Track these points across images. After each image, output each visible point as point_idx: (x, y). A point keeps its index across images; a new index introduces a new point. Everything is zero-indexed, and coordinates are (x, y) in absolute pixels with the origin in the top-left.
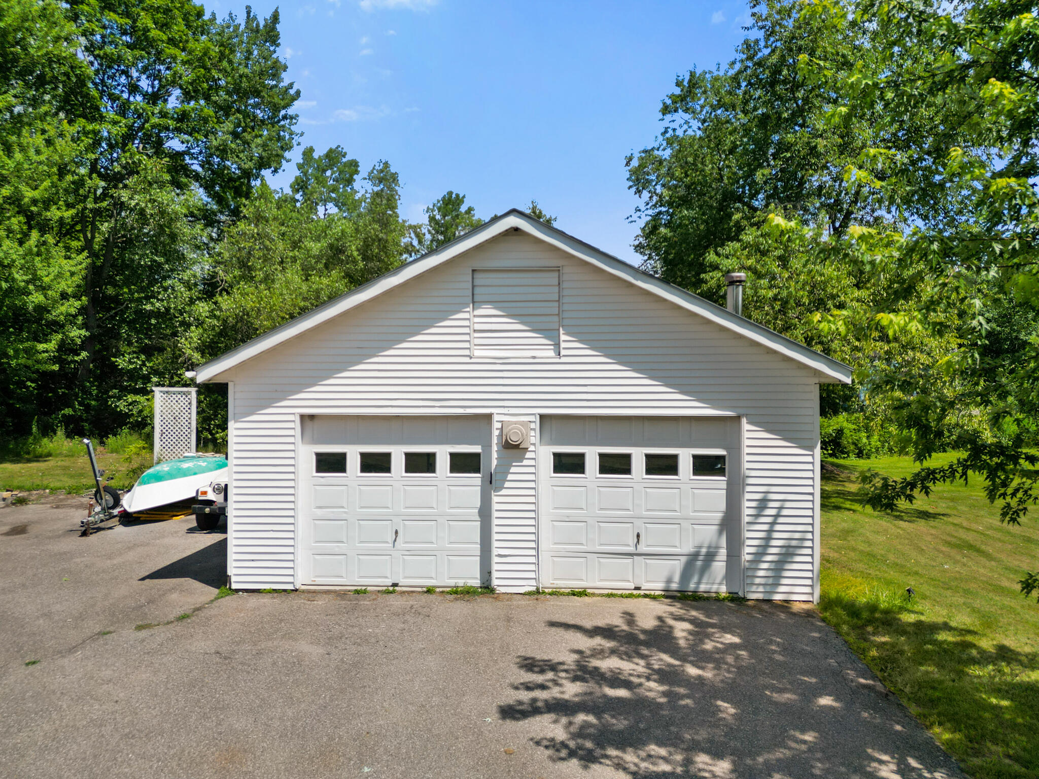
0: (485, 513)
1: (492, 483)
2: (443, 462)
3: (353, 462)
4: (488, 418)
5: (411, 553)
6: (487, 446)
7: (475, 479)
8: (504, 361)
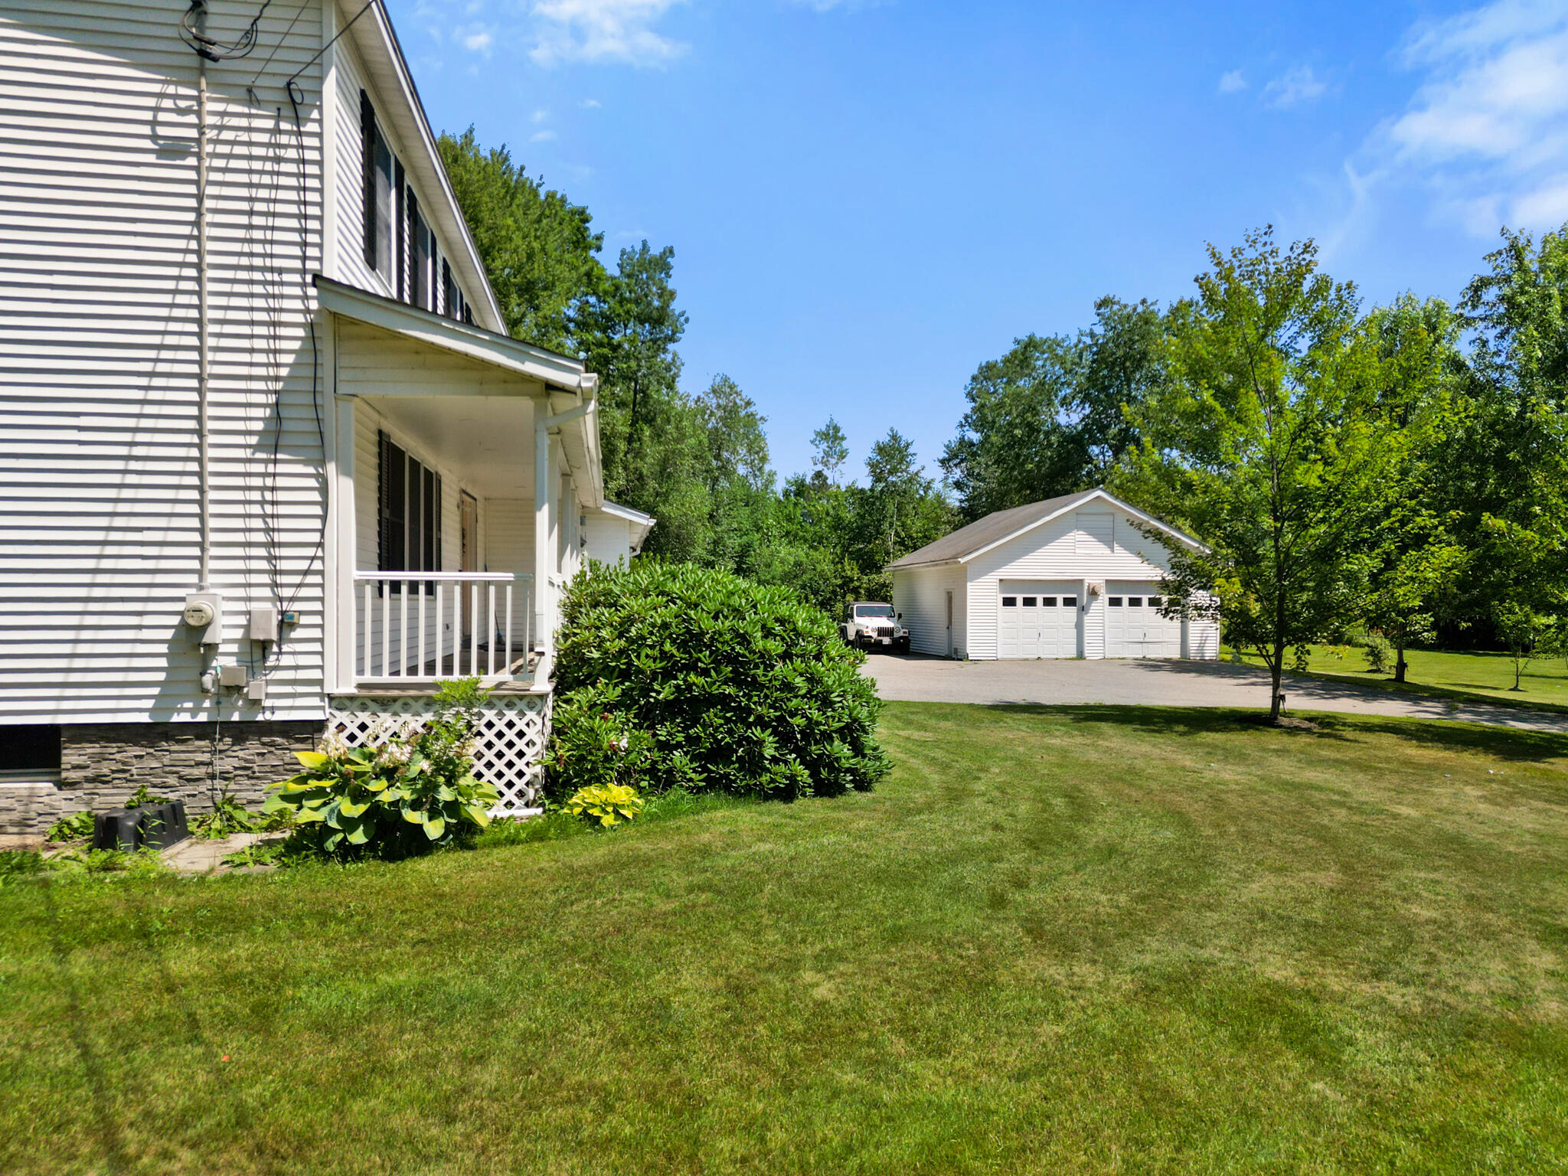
0: (1079, 626)
1: (1083, 609)
2: (1060, 602)
3: (1020, 601)
4: (1082, 581)
5: (1049, 643)
6: (1081, 594)
7: (1073, 609)
8: (1090, 555)
